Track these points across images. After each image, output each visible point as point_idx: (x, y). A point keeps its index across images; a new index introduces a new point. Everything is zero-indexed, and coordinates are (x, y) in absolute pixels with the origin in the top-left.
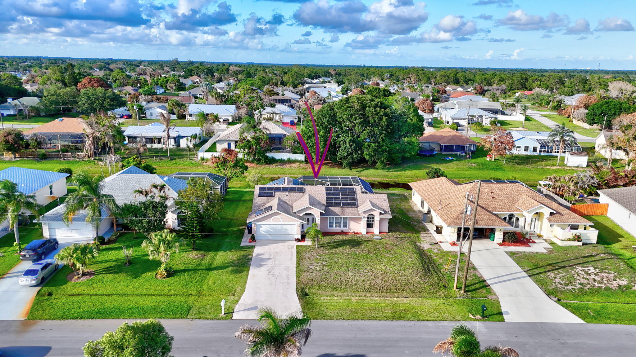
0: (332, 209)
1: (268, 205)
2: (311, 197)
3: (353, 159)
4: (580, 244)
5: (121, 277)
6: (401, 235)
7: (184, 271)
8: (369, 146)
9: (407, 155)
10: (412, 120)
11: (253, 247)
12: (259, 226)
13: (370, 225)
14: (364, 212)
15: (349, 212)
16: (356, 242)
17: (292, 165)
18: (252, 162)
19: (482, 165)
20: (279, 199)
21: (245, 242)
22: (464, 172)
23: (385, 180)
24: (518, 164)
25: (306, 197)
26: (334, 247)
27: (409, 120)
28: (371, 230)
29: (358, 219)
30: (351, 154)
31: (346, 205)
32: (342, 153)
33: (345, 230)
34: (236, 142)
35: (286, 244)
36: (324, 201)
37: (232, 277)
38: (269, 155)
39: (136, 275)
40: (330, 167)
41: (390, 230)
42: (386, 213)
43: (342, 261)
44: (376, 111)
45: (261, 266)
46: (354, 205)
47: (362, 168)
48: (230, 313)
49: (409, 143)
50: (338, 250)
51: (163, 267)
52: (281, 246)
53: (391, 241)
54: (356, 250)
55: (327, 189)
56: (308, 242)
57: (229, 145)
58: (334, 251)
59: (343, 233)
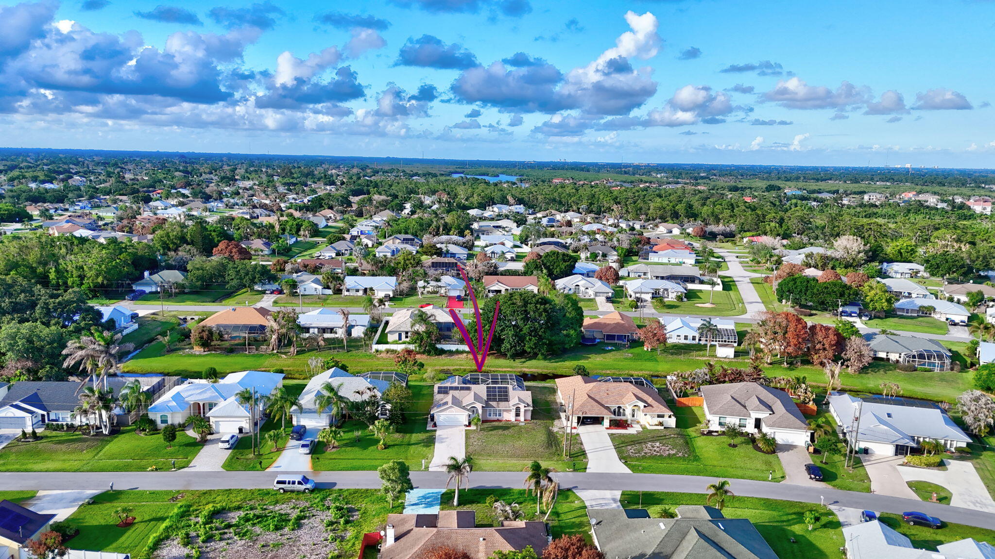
0: (491, 403)
1: (444, 401)
2: (475, 394)
3: (516, 350)
4: (662, 428)
5: (356, 449)
6: (539, 422)
7: (394, 445)
8: (530, 340)
9: (567, 346)
10: (571, 314)
11: (435, 431)
12: (439, 416)
13: (518, 415)
14: (513, 405)
15: (503, 405)
16: (507, 427)
17: (460, 356)
18: (423, 353)
19: (638, 355)
20: (453, 396)
21: (430, 427)
22: (619, 363)
23: (545, 371)
24: (672, 354)
25: (472, 393)
26: (491, 430)
27: (568, 315)
28: (518, 418)
29: (509, 411)
30: (516, 346)
31: (500, 400)
32: (506, 345)
33: (500, 418)
34: (407, 333)
35: (458, 428)
36: (485, 398)
37: (424, 449)
38: (439, 346)
39: (365, 448)
40: (496, 358)
41: (532, 418)
42: (528, 405)
43: (495, 439)
44: (536, 307)
45: (442, 442)
46: (507, 400)
47: (526, 358)
48: (427, 468)
49: (568, 336)
50: (493, 432)
51: (381, 442)
52: (454, 429)
53: (530, 426)
54: (506, 432)
55: (488, 388)
56: (473, 427)
57: (400, 335)
58: (490, 432)
59: (498, 420)
